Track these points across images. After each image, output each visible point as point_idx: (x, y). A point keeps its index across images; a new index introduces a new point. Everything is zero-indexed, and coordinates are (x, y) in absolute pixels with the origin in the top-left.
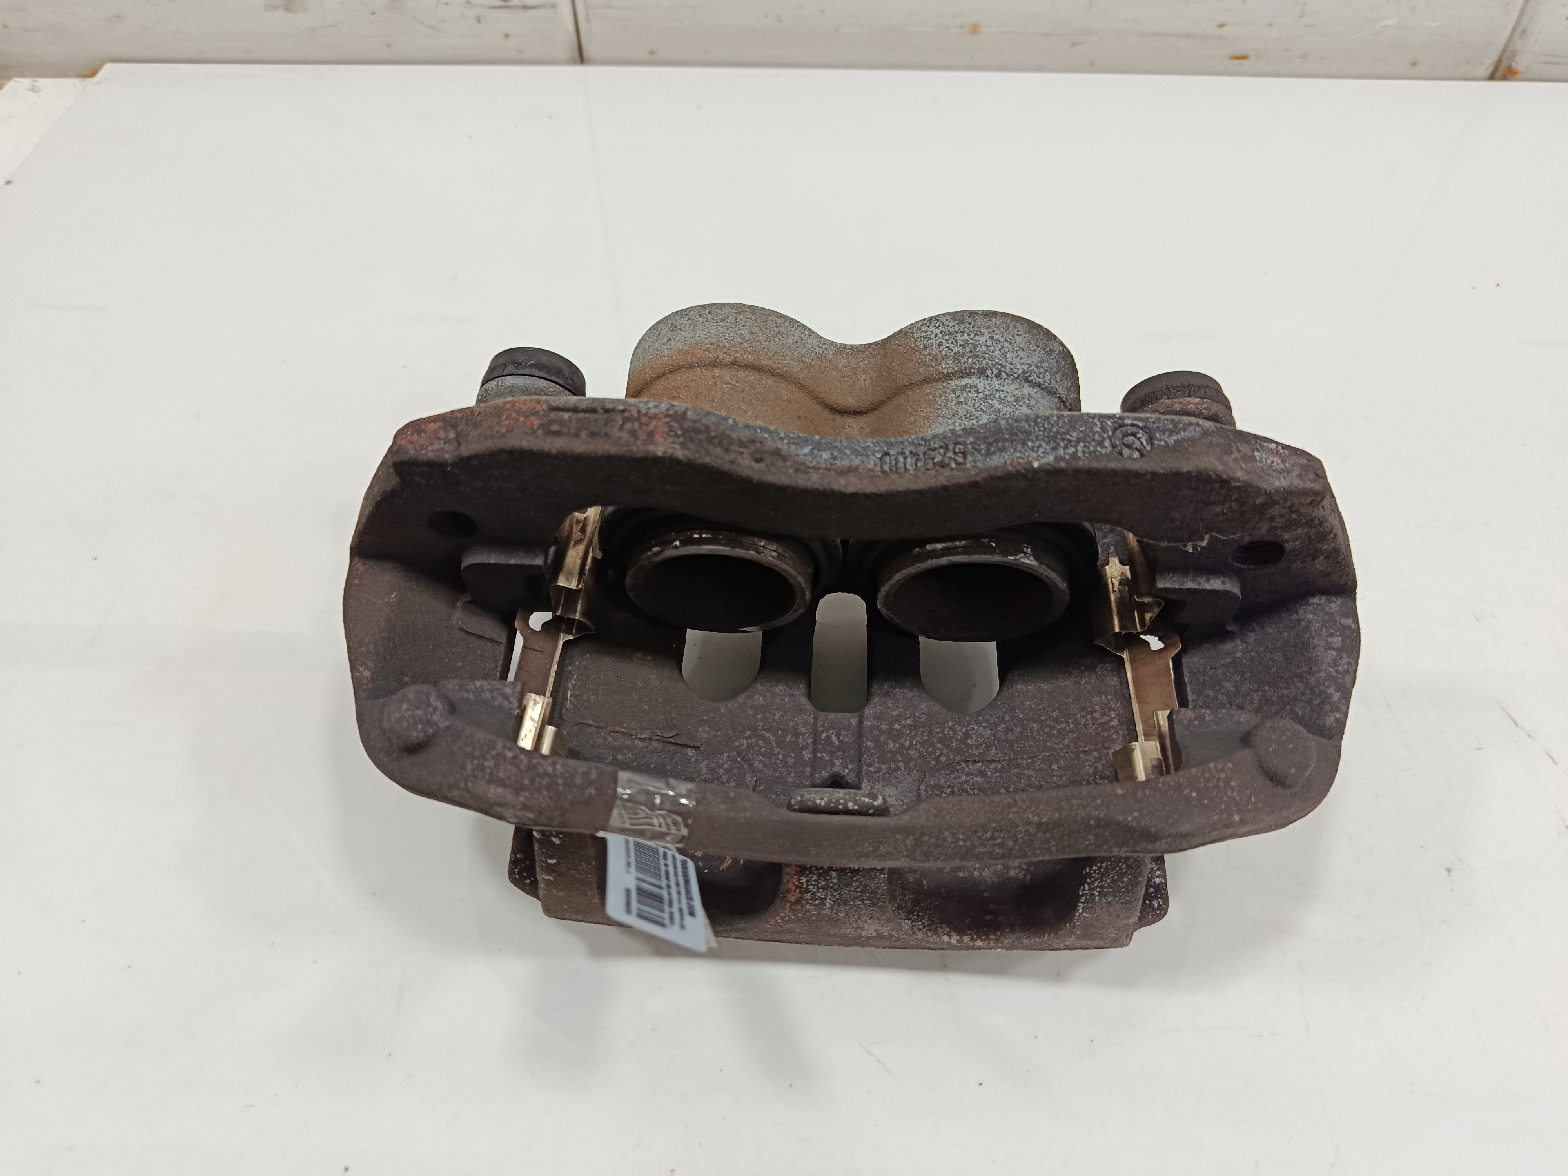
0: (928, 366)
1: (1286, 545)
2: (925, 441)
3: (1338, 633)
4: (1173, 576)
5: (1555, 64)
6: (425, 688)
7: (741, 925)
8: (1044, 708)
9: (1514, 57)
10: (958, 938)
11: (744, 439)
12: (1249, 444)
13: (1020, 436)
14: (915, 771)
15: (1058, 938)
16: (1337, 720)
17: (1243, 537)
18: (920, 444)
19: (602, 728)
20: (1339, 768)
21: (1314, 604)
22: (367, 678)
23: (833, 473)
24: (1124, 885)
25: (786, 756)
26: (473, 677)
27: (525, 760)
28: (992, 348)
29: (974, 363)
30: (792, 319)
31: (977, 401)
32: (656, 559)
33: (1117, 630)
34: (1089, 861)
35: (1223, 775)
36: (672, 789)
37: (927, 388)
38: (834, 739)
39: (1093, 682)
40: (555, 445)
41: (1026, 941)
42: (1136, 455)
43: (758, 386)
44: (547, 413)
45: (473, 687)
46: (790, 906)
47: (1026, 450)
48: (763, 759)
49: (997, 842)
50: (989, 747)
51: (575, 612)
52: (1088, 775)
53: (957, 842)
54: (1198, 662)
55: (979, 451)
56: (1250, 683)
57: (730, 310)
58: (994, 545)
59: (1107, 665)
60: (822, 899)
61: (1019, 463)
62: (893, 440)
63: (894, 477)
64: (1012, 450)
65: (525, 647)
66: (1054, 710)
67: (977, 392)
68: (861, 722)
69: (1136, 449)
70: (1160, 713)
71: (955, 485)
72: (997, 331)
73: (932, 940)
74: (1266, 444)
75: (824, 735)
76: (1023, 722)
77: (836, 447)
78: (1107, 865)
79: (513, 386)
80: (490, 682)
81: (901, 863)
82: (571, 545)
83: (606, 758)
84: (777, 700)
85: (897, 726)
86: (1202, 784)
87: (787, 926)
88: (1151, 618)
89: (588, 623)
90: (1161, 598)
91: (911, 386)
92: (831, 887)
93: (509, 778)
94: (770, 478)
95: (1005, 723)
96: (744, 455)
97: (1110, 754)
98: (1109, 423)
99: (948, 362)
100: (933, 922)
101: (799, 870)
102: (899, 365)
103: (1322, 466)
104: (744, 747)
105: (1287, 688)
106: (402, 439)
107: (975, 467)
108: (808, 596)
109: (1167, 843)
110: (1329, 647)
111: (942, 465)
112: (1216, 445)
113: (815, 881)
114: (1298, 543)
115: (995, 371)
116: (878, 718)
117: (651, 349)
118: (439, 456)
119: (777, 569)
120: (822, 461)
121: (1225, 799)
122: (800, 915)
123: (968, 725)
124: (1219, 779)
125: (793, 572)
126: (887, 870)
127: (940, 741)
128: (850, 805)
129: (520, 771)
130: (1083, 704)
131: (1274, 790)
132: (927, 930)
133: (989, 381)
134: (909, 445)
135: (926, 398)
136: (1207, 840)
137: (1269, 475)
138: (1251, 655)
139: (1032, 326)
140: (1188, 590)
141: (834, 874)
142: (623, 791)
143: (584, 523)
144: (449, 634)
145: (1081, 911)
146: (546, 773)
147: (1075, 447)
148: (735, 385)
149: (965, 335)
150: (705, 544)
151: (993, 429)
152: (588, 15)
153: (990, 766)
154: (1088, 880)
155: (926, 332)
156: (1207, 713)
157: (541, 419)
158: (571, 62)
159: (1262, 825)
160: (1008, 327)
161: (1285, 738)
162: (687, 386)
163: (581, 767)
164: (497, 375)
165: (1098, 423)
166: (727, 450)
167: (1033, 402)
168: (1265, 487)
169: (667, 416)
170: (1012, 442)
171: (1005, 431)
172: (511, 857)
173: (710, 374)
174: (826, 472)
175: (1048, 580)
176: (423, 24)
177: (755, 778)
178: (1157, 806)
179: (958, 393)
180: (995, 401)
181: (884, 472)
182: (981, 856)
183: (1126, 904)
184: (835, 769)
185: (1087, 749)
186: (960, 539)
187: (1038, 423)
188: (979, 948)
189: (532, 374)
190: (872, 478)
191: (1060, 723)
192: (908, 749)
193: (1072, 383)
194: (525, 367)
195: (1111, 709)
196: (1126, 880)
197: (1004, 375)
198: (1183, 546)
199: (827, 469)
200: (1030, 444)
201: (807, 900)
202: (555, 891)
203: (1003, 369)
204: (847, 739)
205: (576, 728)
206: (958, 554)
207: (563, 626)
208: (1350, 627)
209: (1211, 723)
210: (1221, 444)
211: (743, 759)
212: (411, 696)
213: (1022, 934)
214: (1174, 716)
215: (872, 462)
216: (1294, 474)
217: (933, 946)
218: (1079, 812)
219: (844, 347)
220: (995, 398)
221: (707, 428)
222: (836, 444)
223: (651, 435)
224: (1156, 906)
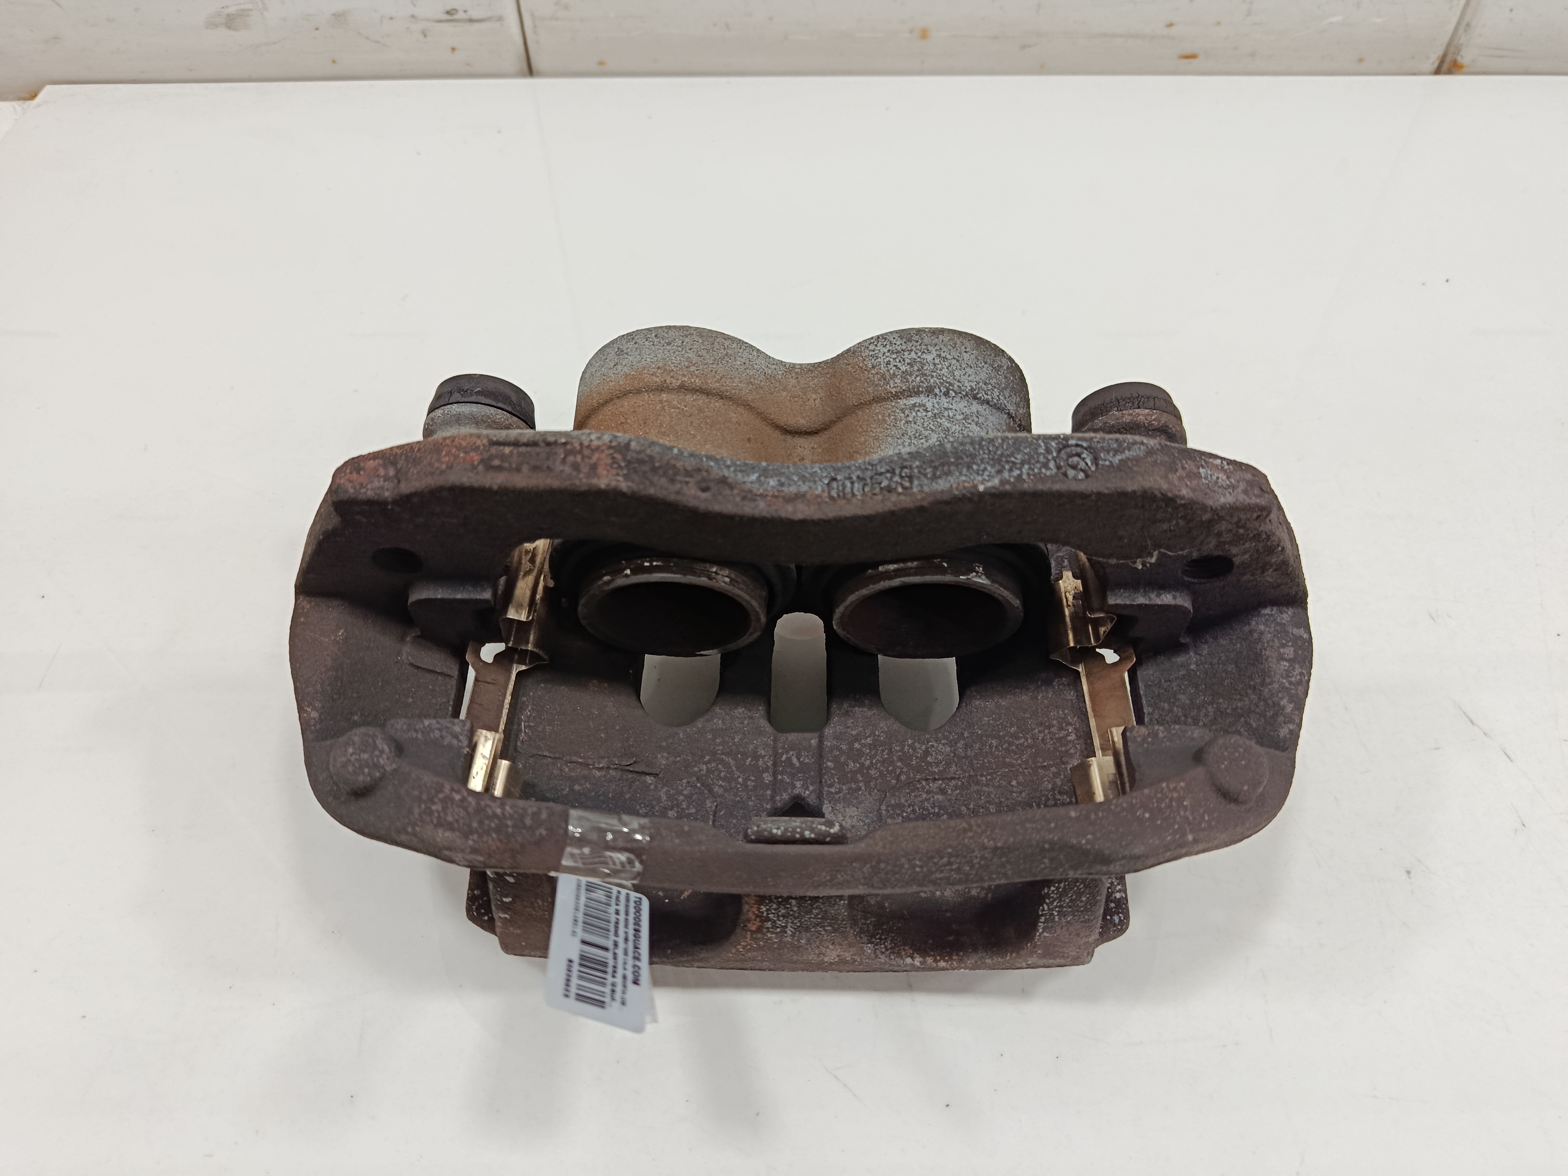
0: (877, 385)
1: (1234, 559)
2: (872, 465)
3: (1290, 644)
4: (1124, 593)
5: (1500, 57)
6: (371, 730)
7: (704, 955)
8: (1002, 724)
9: (1459, 51)
10: (921, 959)
11: (690, 468)
12: (1194, 461)
13: (966, 460)
14: (876, 791)
15: (1020, 958)
16: (1291, 732)
17: (1192, 552)
18: (867, 469)
19: (559, 758)
20: (1293, 780)
21: (1265, 615)
22: (315, 719)
23: (781, 500)
24: (1083, 904)
25: (746, 780)
26: (422, 716)
27: (473, 803)
28: (940, 366)
29: (922, 382)
30: (740, 340)
31: (926, 420)
32: (606, 588)
33: (1072, 644)
34: (1048, 883)
35: (1175, 795)
36: (625, 825)
37: (876, 408)
38: (795, 760)
39: (1050, 696)
40: (495, 480)
41: (988, 961)
42: (1081, 475)
43: (706, 410)
44: (487, 449)
45: (421, 726)
46: (751, 935)
47: (971, 474)
48: (724, 784)
49: (954, 867)
50: (948, 765)
51: (528, 643)
52: (1047, 791)
53: (914, 868)
54: (1153, 675)
55: (925, 475)
56: (1205, 695)
57: (677, 333)
58: (945, 565)
59: (1064, 679)
60: (782, 927)
61: (964, 487)
62: (840, 465)
63: (841, 502)
64: (957, 474)
65: (476, 680)
66: (1012, 726)
67: (926, 411)
68: (821, 742)
69: (1081, 470)
70: (1114, 730)
71: (902, 510)
72: (944, 349)
73: (894, 963)
74: (1211, 460)
75: (784, 757)
76: (981, 738)
77: (783, 473)
78: (1065, 886)
79: (460, 414)
80: (439, 720)
81: (860, 890)
82: (520, 577)
83: (562, 790)
84: (736, 723)
85: (857, 745)
86: (1155, 805)
87: (749, 954)
88: (1105, 632)
89: (541, 653)
90: (1114, 614)
91: (861, 406)
92: (791, 915)
93: (457, 821)
94: (717, 508)
95: (965, 739)
96: (691, 485)
97: (1068, 769)
98: (1053, 444)
99: (896, 381)
100: (895, 944)
101: (758, 899)
102: (848, 384)
103: (1267, 481)
104: (704, 772)
105: (1241, 700)
106: (340, 478)
107: (921, 491)
108: (763, 619)
109: (1121, 865)
110: (1281, 658)
111: (889, 490)
112: (1161, 464)
113: (775, 909)
114: (1247, 556)
115: (943, 390)
116: (837, 737)
117: (598, 374)
118: (379, 495)
119: (730, 594)
120: (769, 489)
121: (1178, 819)
122: (761, 943)
123: (928, 742)
124: (1172, 799)
125: (747, 597)
126: (846, 898)
127: (900, 759)
128: (807, 834)
129: (468, 814)
130: (1040, 719)
131: (1228, 807)
132: (890, 953)
133: (938, 400)
134: (856, 470)
135: (876, 418)
136: (1162, 860)
137: (1214, 491)
138: (1204, 668)
139: (979, 342)
140: (1140, 606)
141: (794, 902)
142: (575, 830)
143: (534, 553)
144: (399, 669)
145: (1041, 931)
146: (495, 815)
147: (1020, 469)
148: (683, 409)
149: (913, 353)
150: (655, 572)
151: (938, 452)
152: (535, 27)
153: (950, 784)
154: (1047, 901)
155: (873, 351)
156: (1161, 730)
157: (481, 454)
158: (520, 75)
159: (1216, 842)
160: (956, 344)
161: (1237, 754)
162: (634, 411)
163: (531, 806)
164: (442, 404)
165: (1042, 444)
166: (672, 481)
167: (981, 420)
168: (1211, 504)
169: (610, 447)
170: (957, 465)
171: (950, 455)
172: (468, 894)
173: (657, 399)
174: (774, 500)
175: (1001, 598)
176: (368, 38)
177: (715, 804)
178: (1110, 828)
179: (907, 412)
180: (944, 420)
181: (831, 498)
182: (939, 881)
183: (1086, 922)
184: (796, 792)
185: (1046, 764)
186: (912, 559)
187: (983, 446)
188: (943, 969)
189: (479, 401)
190: (819, 504)
191: (1018, 738)
192: (869, 768)
193: (1021, 398)
194: (471, 395)
195: (1069, 724)
196: (1084, 899)
197: (952, 393)
198: (1132, 562)
199: (774, 496)
200: (975, 467)
201: (768, 928)
202: (511, 929)
203: (951, 388)
204: (807, 761)
205: (531, 761)
206: (909, 575)
207: (516, 657)
208: (1301, 637)
209: (1165, 740)
210: (1166, 462)
211: (702, 785)
212: (356, 739)
213: (984, 954)
214: (1128, 734)
215: (820, 488)
216: (1240, 490)
217: (896, 968)
218: (1034, 835)
219: (793, 366)
220: (944, 416)
221: (651, 457)
222: (783, 470)
223: (594, 467)
224: (1117, 921)
